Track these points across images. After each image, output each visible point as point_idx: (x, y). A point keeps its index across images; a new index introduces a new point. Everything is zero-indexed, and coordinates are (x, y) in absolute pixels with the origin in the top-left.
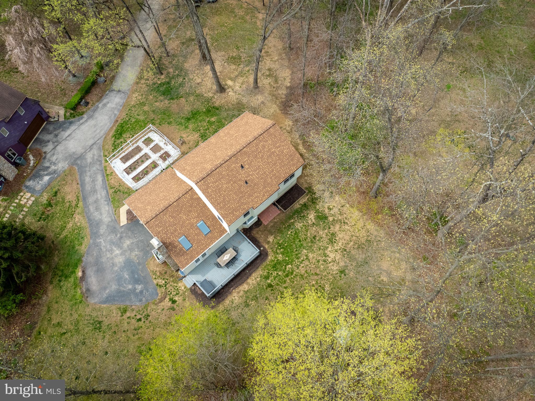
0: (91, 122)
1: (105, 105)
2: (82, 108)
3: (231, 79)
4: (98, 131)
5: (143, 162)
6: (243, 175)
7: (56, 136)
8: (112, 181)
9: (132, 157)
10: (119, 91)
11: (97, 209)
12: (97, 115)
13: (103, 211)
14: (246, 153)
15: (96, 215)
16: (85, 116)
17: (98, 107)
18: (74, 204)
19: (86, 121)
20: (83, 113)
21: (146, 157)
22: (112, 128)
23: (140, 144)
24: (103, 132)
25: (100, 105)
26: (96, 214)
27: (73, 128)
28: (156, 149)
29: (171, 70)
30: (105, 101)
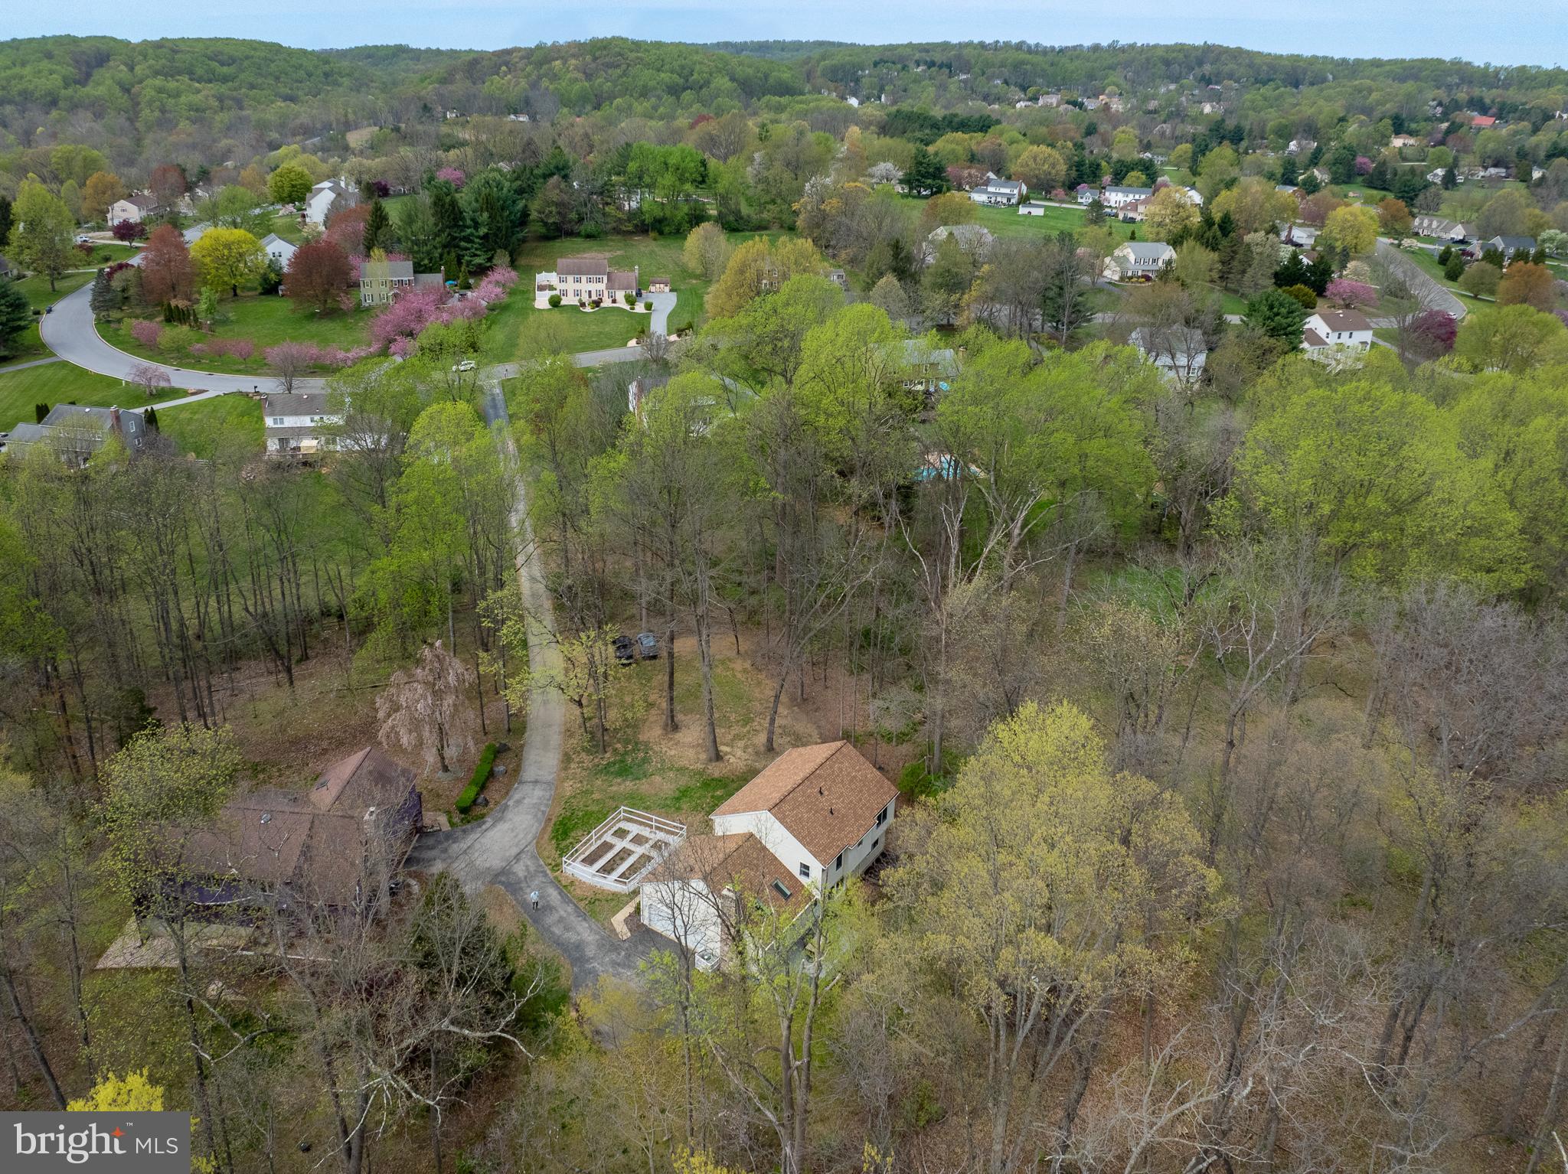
0: (502, 827)
1: (519, 802)
2: (478, 810)
3: (727, 745)
4: (521, 836)
5: (623, 859)
6: (824, 803)
7: (445, 851)
8: (578, 892)
9: (600, 857)
10: (536, 782)
11: (567, 929)
12: (509, 815)
13: (580, 929)
14: (820, 776)
15: (572, 937)
16: (489, 821)
17: (507, 806)
18: (517, 932)
19: (493, 825)
20: (483, 816)
21: (625, 853)
22: (544, 829)
23: (608, 838)
24: (530, 837)
25: (511, 803)
26: (567, 935)
27: (473, 836)
28: (638, 840)
29: (619, 746)
30: (517, 797)
